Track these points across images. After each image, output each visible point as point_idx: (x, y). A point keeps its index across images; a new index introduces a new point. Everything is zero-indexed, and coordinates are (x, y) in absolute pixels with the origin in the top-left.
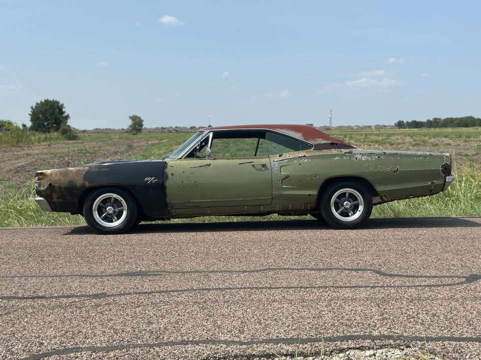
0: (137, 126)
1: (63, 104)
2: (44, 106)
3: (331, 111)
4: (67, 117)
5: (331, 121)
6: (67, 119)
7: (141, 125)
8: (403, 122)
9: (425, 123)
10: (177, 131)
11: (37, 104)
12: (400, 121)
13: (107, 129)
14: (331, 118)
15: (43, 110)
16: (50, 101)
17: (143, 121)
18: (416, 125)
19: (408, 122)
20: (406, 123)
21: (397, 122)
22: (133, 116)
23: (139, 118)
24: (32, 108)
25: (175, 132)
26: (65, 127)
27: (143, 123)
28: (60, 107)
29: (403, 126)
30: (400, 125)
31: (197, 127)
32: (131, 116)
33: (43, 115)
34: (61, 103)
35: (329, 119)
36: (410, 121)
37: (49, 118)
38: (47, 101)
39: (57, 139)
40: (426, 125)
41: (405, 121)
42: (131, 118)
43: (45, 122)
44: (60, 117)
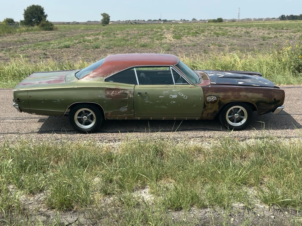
0: (106, 20)
1: (43, 8)
2: (32, 9)
3: (239, 8)
4: (46, 16)
5: (239, 15)
6: (46, 17)
7: (108, 20)
8: (284, 16)
9: (298, 16)
10: (136, 23)
11: (28, 8)
12: (283, 15)
13: (95, 21)
14: (239, 13)
15: (31, 12)
16: (35, 6)
17: (110, 17)
18: (293, 18)
19: (288, 16)
20: (287, 16)
21: (280, 16)
22: (104, 14)
23: (108, 15)
24: (25, 10)
25: (135, 23)
26: (44, 23)
27: (110, 18)
28: (41, 10)
29: (284, 19)
30: (283, 18)
31: (152, 20)
32: (103, 13)
33: (31, 15)
34: (42, 7)
35: (238, 14)
36: (289, 15)
37: (35, 16)
38: (33, 6)
39: (36, 30)
40: (299, 18)
41: (286, 16)
42: (102, 15)
43: (33, 19)
44: (41, 15)
